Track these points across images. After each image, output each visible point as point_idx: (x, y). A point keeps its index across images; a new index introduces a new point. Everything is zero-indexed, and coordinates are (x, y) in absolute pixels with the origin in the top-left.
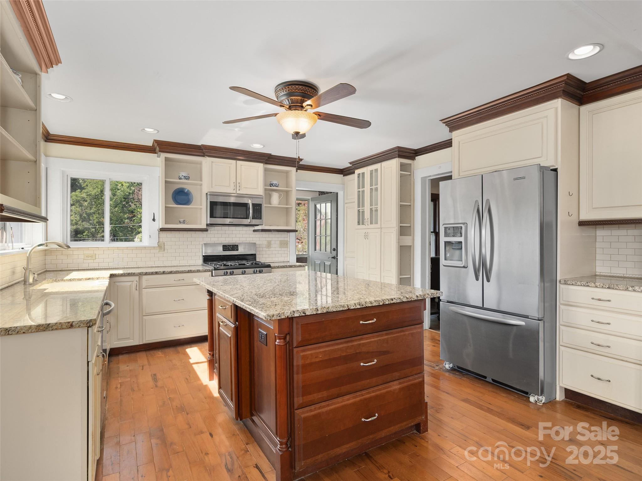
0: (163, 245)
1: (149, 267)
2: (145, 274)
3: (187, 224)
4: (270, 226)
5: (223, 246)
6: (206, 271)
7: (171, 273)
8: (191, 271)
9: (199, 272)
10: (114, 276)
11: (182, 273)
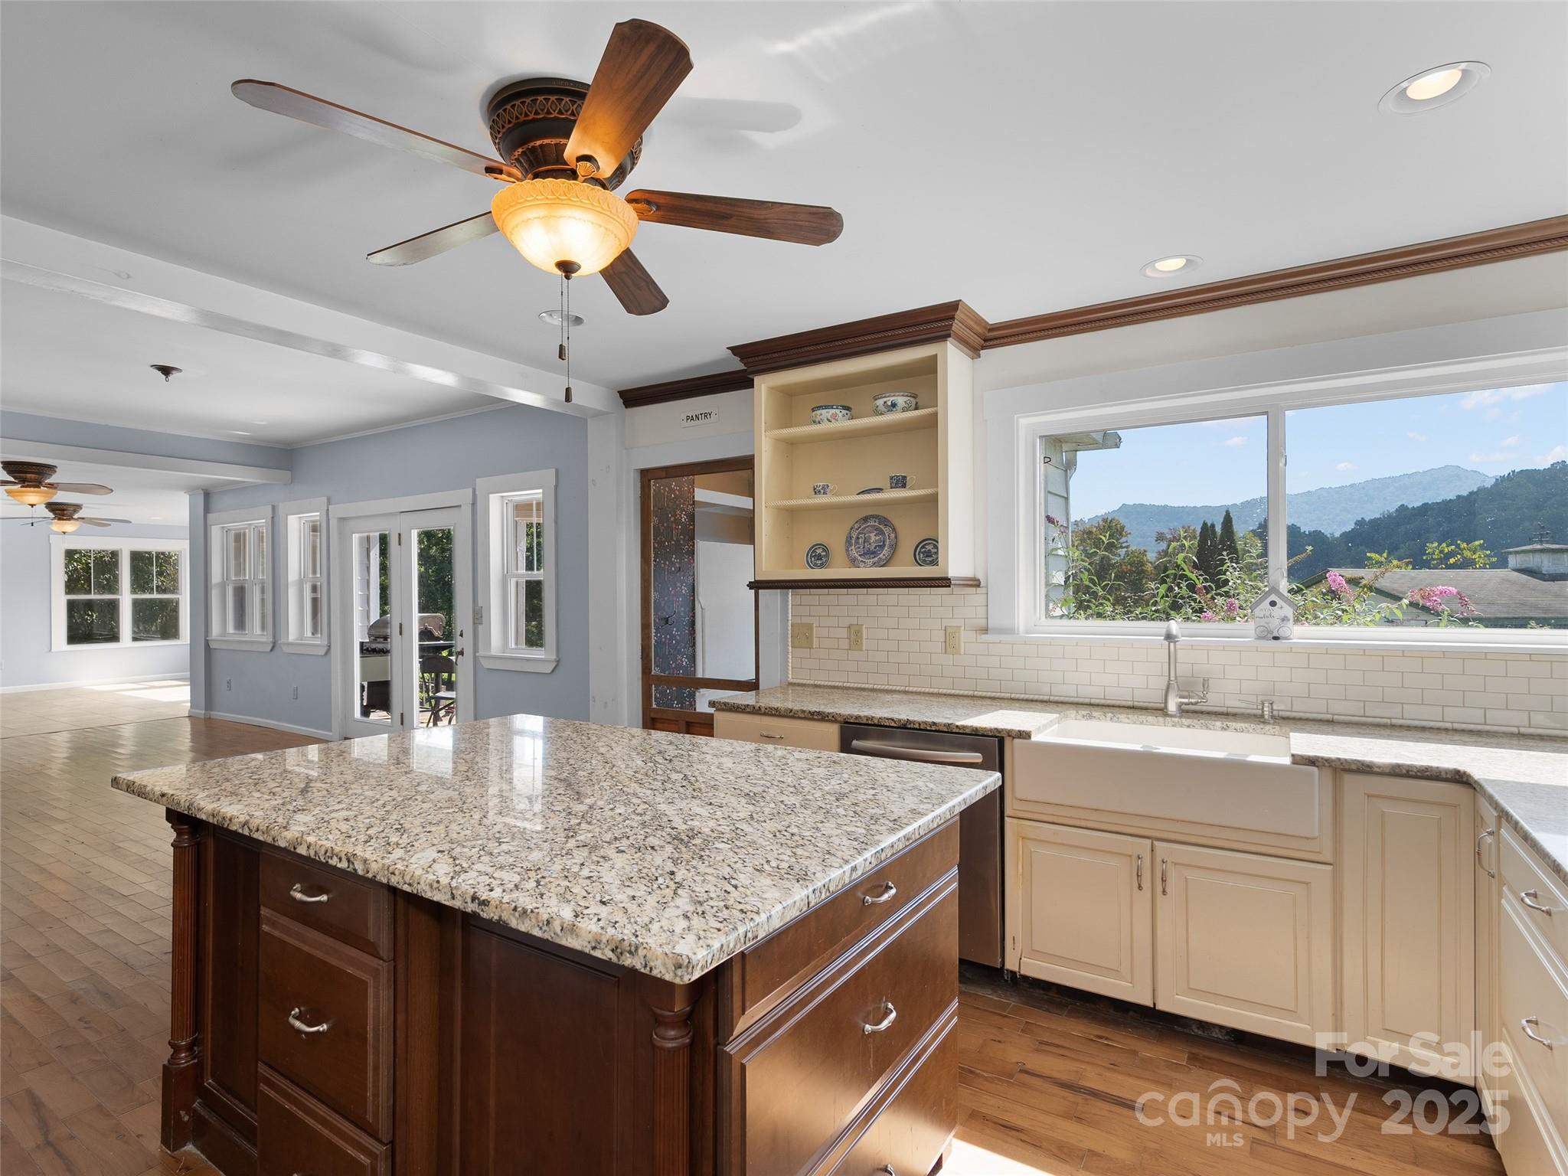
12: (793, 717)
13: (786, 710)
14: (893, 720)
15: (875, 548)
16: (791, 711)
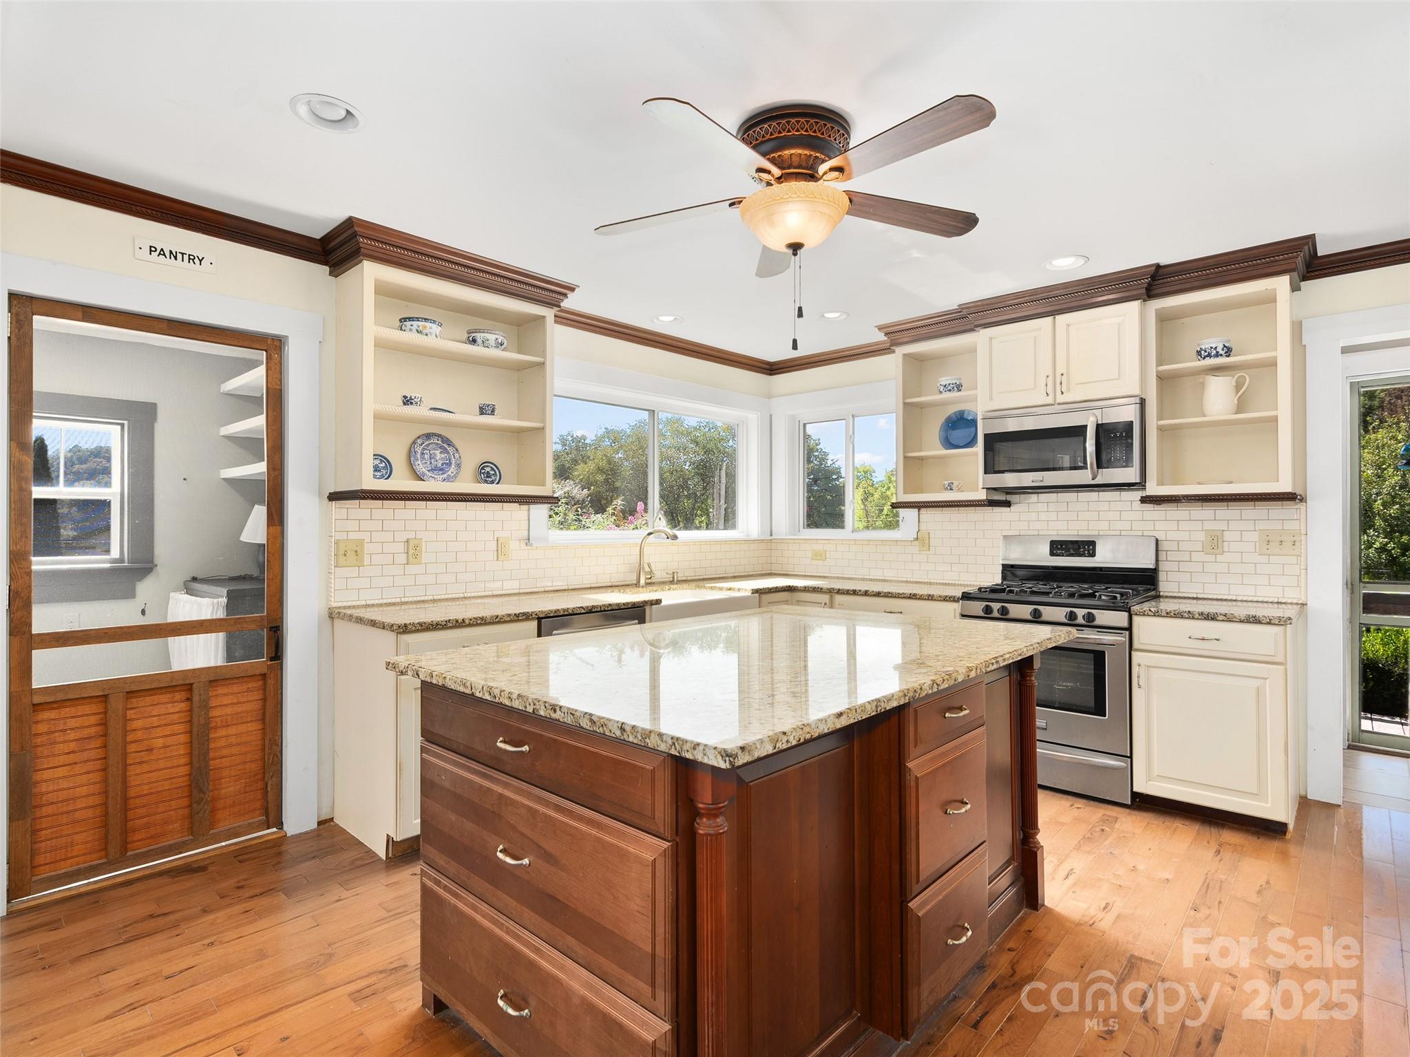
0: (927, 538)
1: (902, 581)
2: (837, 592)
3: (960, 490)
4: (1199, 484)
5: (1053, 543)
6: (947, 601)
7: (878, 594)
8: (915, 595)
9: (932, 600)
10: (794, 589)
11: (898, 597)
12: (499, 622)
13: (492, 617)
14: (582, 607)
15: (442, 465)
16: (497, 616)
